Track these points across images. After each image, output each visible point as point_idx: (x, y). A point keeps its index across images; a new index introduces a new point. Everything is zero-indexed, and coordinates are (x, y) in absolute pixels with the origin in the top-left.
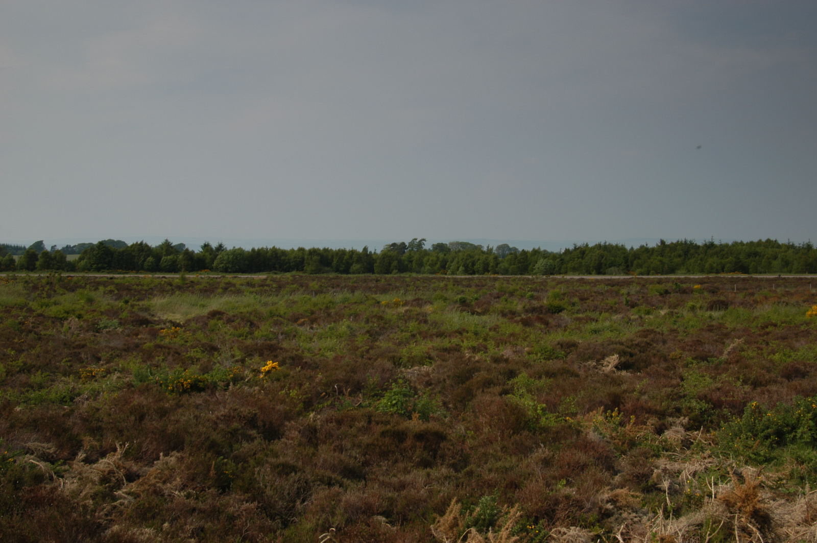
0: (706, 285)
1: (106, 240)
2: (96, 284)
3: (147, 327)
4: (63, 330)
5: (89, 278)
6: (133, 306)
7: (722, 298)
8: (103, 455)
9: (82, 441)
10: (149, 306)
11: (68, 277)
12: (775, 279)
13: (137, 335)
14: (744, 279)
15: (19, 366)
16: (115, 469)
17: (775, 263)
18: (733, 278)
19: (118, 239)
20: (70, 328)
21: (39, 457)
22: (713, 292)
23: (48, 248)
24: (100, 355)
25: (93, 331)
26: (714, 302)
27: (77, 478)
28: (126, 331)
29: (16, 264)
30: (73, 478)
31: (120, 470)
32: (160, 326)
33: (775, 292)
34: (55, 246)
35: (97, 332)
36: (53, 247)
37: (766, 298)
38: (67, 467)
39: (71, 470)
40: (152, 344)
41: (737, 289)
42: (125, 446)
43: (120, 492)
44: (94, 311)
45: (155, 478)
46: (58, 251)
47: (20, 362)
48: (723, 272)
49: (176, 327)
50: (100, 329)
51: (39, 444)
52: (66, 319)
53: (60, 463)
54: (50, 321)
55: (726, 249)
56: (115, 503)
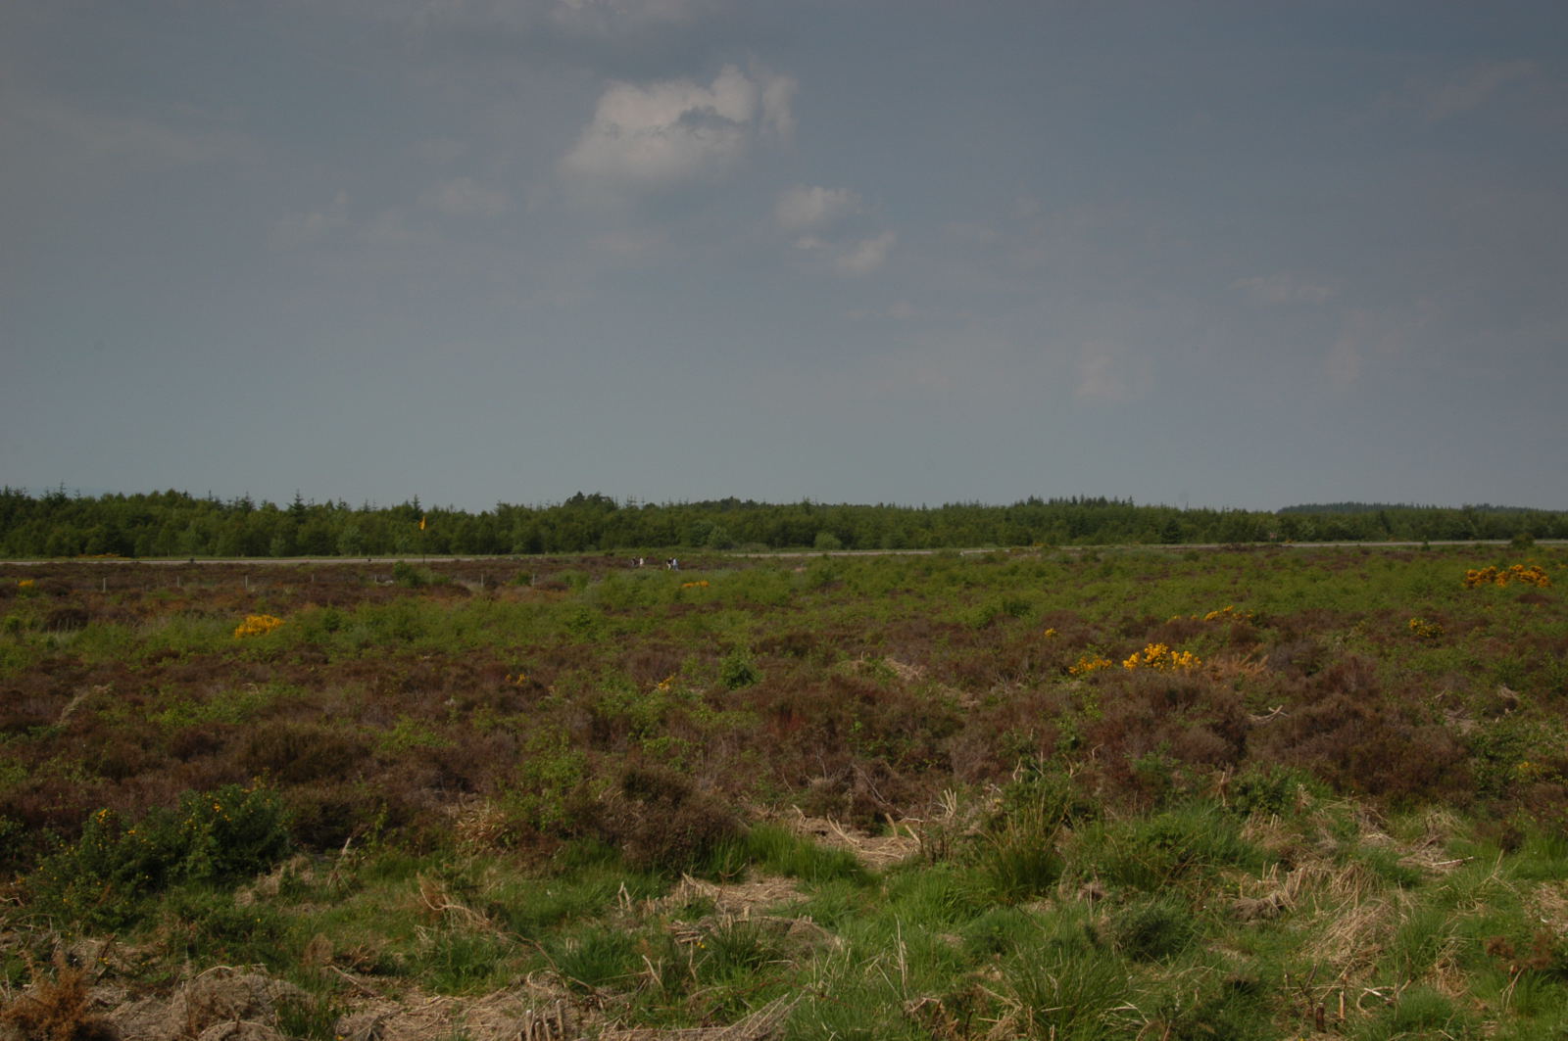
0: (47, 579)
7: (76, 605)
12: (183, 568)
14: (124, 568)
17: (183, 536)
18: (101, 565)
22: (60, 593)
26: (60, 614)
33: (180, 591)
37: (162, 604)
41: (108, 587)
48: (83, 552)
55: (89, 509)
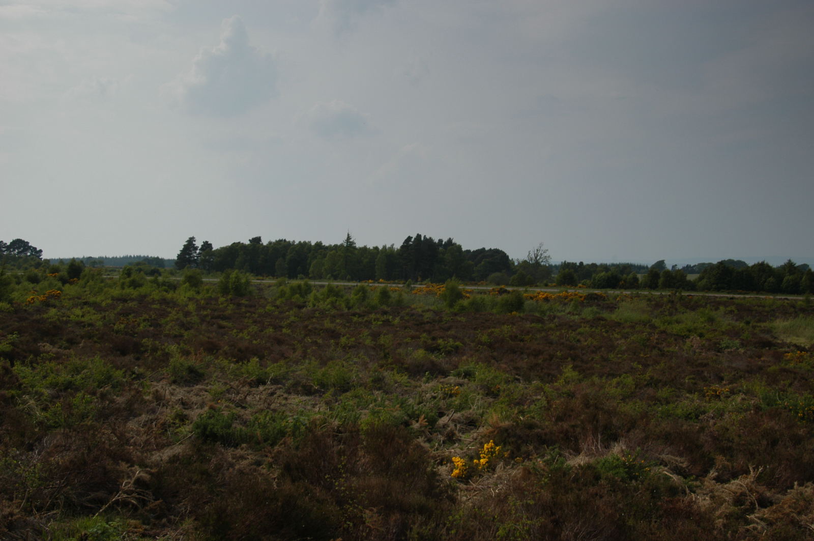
1: (726, 260)
2: (717, 304)
3: (769, 349)
4: (685, 348)
5: (709, 298)
6: (754, 327)
8: (735, 476)
9: (714, 459)
10: (772, 328)
11: (688, 296)
13: (760, 357)
15: (645, 380)
16: (747, 492)
19: (738, 259)
20: (692, 346)
21: (672, 470)
23: (669, 267)
24: (722, 375)
25: (715, 350)
27: (709, 496)
28: (749, 352)
29: (640, 282)
30: (704, 494)
31: (752, 494)
32: (784, 349)
34: (676, 265)
35: (719, 352)
36: (674, 267)
38: (698, 483)
39: (702, 487)
40: (778, 367)
42: (758, 470)
43: (752, 516)
44: (715, 330)
45: (790, 507)
46: (679, 270)
47: (647, 376)
49: (801, 352)
50: (721, 349)
51: (673, 457)
52: (688, 337)
53: (692, 478)
54: (673, 339)
56: (748, 527)
